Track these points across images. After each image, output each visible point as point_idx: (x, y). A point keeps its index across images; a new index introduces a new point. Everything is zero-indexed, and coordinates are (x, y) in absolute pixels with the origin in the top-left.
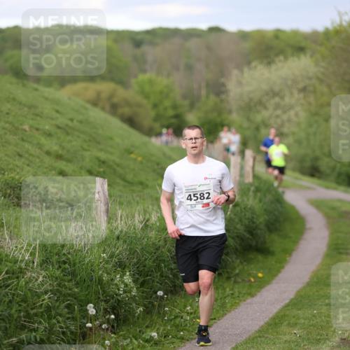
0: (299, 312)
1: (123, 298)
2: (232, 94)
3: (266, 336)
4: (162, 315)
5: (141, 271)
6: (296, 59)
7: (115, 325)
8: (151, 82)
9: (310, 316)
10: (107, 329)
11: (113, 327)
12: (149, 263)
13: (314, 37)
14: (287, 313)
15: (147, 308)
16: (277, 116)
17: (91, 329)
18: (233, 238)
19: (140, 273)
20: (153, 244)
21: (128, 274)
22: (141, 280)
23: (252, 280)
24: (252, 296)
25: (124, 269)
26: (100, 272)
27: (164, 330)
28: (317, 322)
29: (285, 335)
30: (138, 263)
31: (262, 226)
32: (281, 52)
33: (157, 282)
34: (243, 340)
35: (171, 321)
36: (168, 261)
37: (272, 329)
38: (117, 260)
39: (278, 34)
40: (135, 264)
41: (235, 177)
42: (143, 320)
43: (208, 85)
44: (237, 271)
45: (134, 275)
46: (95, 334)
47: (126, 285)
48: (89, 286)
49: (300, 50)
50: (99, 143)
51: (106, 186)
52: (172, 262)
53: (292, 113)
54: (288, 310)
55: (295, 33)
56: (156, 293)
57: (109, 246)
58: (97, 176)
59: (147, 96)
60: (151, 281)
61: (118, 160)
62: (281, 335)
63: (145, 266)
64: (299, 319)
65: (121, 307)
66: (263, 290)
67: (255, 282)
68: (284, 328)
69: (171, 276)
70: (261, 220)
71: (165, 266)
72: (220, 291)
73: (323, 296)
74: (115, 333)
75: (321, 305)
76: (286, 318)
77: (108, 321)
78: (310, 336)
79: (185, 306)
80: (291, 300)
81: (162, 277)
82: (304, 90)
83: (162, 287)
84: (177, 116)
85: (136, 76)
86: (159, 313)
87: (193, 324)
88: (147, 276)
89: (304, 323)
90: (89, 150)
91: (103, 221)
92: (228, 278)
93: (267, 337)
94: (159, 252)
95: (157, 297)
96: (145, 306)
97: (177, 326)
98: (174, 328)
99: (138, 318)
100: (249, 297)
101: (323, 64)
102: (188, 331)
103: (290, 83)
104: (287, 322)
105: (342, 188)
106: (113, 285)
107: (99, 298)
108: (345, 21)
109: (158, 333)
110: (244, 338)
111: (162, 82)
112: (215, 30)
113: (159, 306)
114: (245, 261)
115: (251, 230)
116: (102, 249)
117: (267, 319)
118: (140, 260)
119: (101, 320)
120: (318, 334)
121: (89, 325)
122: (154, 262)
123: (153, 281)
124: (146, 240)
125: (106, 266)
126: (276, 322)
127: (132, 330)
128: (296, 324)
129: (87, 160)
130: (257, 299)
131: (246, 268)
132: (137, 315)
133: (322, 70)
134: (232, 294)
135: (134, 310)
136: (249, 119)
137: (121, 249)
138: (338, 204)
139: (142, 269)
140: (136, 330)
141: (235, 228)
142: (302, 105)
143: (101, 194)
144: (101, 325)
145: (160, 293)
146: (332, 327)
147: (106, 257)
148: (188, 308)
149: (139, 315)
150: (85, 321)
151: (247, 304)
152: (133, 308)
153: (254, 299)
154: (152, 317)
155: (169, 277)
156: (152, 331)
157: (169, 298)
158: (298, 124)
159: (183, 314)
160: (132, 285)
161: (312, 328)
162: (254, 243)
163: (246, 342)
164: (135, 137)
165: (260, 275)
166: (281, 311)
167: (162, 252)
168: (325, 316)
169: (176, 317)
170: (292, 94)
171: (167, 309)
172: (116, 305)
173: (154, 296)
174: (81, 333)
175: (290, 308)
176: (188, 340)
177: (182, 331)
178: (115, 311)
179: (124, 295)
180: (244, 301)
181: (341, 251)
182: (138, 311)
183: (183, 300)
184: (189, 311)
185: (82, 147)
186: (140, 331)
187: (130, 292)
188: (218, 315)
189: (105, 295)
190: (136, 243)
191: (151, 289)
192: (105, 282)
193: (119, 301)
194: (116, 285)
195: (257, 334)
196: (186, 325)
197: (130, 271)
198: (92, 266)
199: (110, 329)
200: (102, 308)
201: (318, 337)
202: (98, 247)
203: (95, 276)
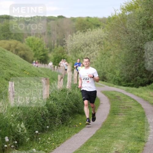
0: (97, 140)
1: (21, 134)
2: (68, 45)
3: (83, 150)
4: (37, 141)
6: (96, 30)
7: (17, 146)
8: (33, 40)
9: (102, 141)
10: (14, 148)
11: (16, 147)
12: (32, 119)
13: (104, 20)
14: (92, 140)
15: (31, 138)
16: (88, 55)
17: (6, 148)
18: (68, 108)
19: (28, 123)
20: (34, 110)
21: (23, 123)
22: (29, 126)
25: (21, 121)
26: (11, 123)
27: (38, 148)
28: (105, 144)
29: (91, 150)
32: (89, 27)
33: (36, 127)
34: (73, 152)
35: (42, 144)
36: (40, 118)
37: (85, 147)
38: (18, 117)
39: (88, 19)
40: (26, 119)
41: (70, 81)
42: (29, 143)
43: (57, 41)
44: (70, 122)
45: (25, 124)
46: (8, 150)
47: (22, 128)
48: (6, 129)
49: (98, 26)
50: (10, 66)
51: (13, 85)
52: (42, 118)
53: (94, 53)
54: (93, 139)
55: (96, 19)
56: (35, 132)
57: (14, 111)
58: (9, 81)
59: (31, 47)
60: (33, 127)
61: (18, 74)
62: (89, 150)
63: (30, 120)
64: (97, 143)
65: (20, 138)
66: (82, 130)
67: (78, 127)
68: (91, 147)
69: (41, 124)
71: (39, 120)
72: (63, 131)
73: (108, 133)
74: (17, 149)
75: (107, 137)
76: (91, 143)
77: (14, 144)
78: (102, 150)
79: (48, 138)
80: (94, 135)
81: (38, 124)
82: (100, 43)
83: (38, 129)
84: (44, 55)
85: (26, 38)
87: (51, 145)
88: (31, 124)
89: (99, 145)
90: (6, 70)
92: (66, 125)
93: (83, 151)
94: (36, 114)
95: (35, 134)
96: (30, 137)
98: (43, 147)
99: (27, 143)
100: (75, 133)
101: (108, 32)
102: (49, 148)
103: (93, 40)
104: (92, 145)
105: (116, 86)
106: (16, 128)
107: (10, 134)
108: (117, 13)
109: (36, 149)
110: (73, 151)
111: (38, 40)
112: (61, 17)
113: (36, 137)
114: (74, 118)
115: (76, 104)
116: (12, 113)
117: (83, 143)
118: (28, 117)
119: (11, 144)
120: (105, 150)
121: (6, 146)
122: (34, 118)
124: (30, 109)
125: (13, 120)
126: (88, 144)
127: (24, 148)
128: (96, 145)
129: (5, 74)
130: (79, 134)
131: (74, 121)
132: (26, 141)
133: (107, 35)
134: (68, 132)
135: (25, 139)
136: (75, 56)
137: (20, 112)
138: (114, 93)
139: (28, 121)
140: (26, 148)
141: (70, 103)
142: (99, 50)
143: (11, 89)
144: (11, 146)
145: (37, 132)
146: (111, 146)
147: (13, 116)
148: (49, 138)
150: (4, 144)
151: (75, 136)
152: (25, 138)
153: (78, 134)
154: (33, 142)
155: (41, 125)
156: (33, 148)
157: (41, 134)
158: (97, 58)
159: (46, 141)
160: (25, 128)
161: (103, 147)
162: (78, 110)
164: (26, 64)
165: (80, 124)
166: (89, 139)
167: (38, 114)
168: (108, 142)
169: (44, 142)
170: (94, 45)
171: (40, 139)
172: (17, 137)
173: (34, 133)
174: (2, 149)
175: (93, 138)
176: (49, 152)
177: (46, 148)
178: (17, 140)
180: (74, 135)
181: (116, 113)
182: (27, 140)
183: (47, 135)
184: (50, 140)
185: (3, 68)
186: (28, 149)
187: (24, 131)
188: (62, 141)
189: (13, 133)
190: (26, 110)
191: (33, 130)
192: (13, 127)
193: (19, 135)
194: (18, 128)
195: (79, 150)
196: (48, 146)
197: (24, 122)
198: (7, 120)
199: (15, 147)
200: (11, 138)
201: (106, 151)
202: (10, 112)
203: (8, 124)
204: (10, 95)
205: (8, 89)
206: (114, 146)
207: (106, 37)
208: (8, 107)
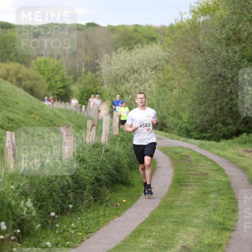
0: (152, 227)
1: (26, 217)
2: (103, 71)
3: (128, 244)
4: (53, 229)
5: (39, 198)
6: (150, 46)
7: (20, 237)
8: (45, 62)
9: (160, 230)
10: (15, 240)
11: (19, 238)
12: (45, 192)
13: (162, 30)
14: (144, 228)
15: (43, 224)
16: (136, 87)
17: (3, 240)
18: (104, 174)
19: (38, 200)
20: (48, 179)
21: (29, 200)
22: (39, 204)
23: (119, 204)
24: (119, 215)
25: (27, 196)
26: (10, 199)
27: (55, 240)
28: (165, 235)
29: (142, 243)
30: (36, 192)
31: (126, 166)
32: (139, 41)
33: (51, 206)
35: (61, 233)
36: (58, 191)
37: (133, 239)
38: (21, 190)
39: (136, 28)
40: (34, 193)
41: (106, 131)
42: (40, 233)
43: (86, 65)
44: (108, 198)
45: (34, 201)
46: (6, 243)
47: (28, 208)
48: (1, 209)
49: (153, 39)
50: (8, 106)
51: (14, 138)
52: (61, 192)
53: (147, 84)
54: (145, 226)
55: (149, 27)
56: (50, 214)
57: (16, 180)
58: (7, 130)
59: (43, 74)
60: (46, 205)
61: (22, 119)
62: (139, 243)
63: (41, 195)
64: (152, 232)
65: (25, 224)
66: (126, 212)
67: (120, 205)
68: (141, 239)
69: (60, 202)
70: (125, 161)
71: (56, 195)
72: (96, 212)
73: (169, 216)
74: (20, 243)
75: (168, 222)
76: (143, 232)
77: (15, 234)
78: (160, 244)
79: (71, 223)
80: (147, 219)
81: (54, 202)
82: (155, 68)
83: (54, 209)
84: (64, 87)
85: (35, 59)
86: (52, 228)
87: (76, 236)
88: (43, 202)
89: (156, 235)
91: (11, 162)
92: (101, 203)
93: (129, 246)
94: (52, 184)
95: (51, 217)
96: (42, 223)
97: (65, 238)
98: (63, 239)
99: (37, 232)
100: (116, 217)
101: (169, 50)
102: (73, 241)
103: (145, 63)
104: (143, 235)
105: (182, 138)
106: (19, 208)
107: (9, 218)
109: (51, 243)
110: (113, 246)
111: (54, 62)
112: (91, 25)
113: (52, 223)
114: (113, 191)
115: (118, 169)
116: (11, 182)
117: (129, 232)
118: (38, 190)
119: (10, 234)
121: (2, 237)
122: (48, 191)
123: (48, 205)
125: (14, 195)
126: (136, 234)
127: (32, 241)
128: (150, 236)
130: (122, 218)
131: (114, 196)
132: (36, 230)
133: (168, 54)
134: (104, 215)
135: (34, 227)
136: (115, 89)
137: (24, 182)
138: (180, 150)
139: (39, 196)
140: (35, 240)
141: (107, 167)
142: (154, 79)
143: (10, 143)
144: (10, 237)
145: (53, 214)
146: (175, 238)
147: (14, 188)
148: (73, 225)
149: (38, 229)
151: (115, 221)
152: (33, 225)
153: (120, 218)
154: (47, 230)
155: (59, 202)
156: (47, 241)
157: (59, 218)
158: (151, 93)
159: (69, 229)
160: (33, 208)
161: (161, 238)
162: (120, 178)
163: (114, 249)
164: (35, 101)
165: (124, 201)
166: (139, 226)
167: (54, 184)
168: (171, 230)
169: (64, 231)
170: (146, 70)
171: (57, 225)
172: (21, 222)
173: (48, 216)
175: (146, 224)
176: (72, 248)
177: (68, 241)
178: (21, 227)
179: (27, 216)
180: (113, 219)
181: (182, 184)
182: (37, 227)
183: (69, 219)
184: (74, 227)
186: (38, 242)
187: (31, 213)
188: (95, 230)
189: (13, 215)
190: (35, 179)
191: (46, 211)
192: (13, 206)
193: (23, 220)
194: (21, 208)
195: (122, 243)
196: (71, 237)
197: (31, 198)
198: (4, 194)
199: (17, 240)
200: (11, 224)
201: (166, 245)
202: (8, 181)
203: (6, 202)
204: (9, 152)
205: (5, 143)
206: (180, 237)
207: (167, 58)
208: (5, 173)
